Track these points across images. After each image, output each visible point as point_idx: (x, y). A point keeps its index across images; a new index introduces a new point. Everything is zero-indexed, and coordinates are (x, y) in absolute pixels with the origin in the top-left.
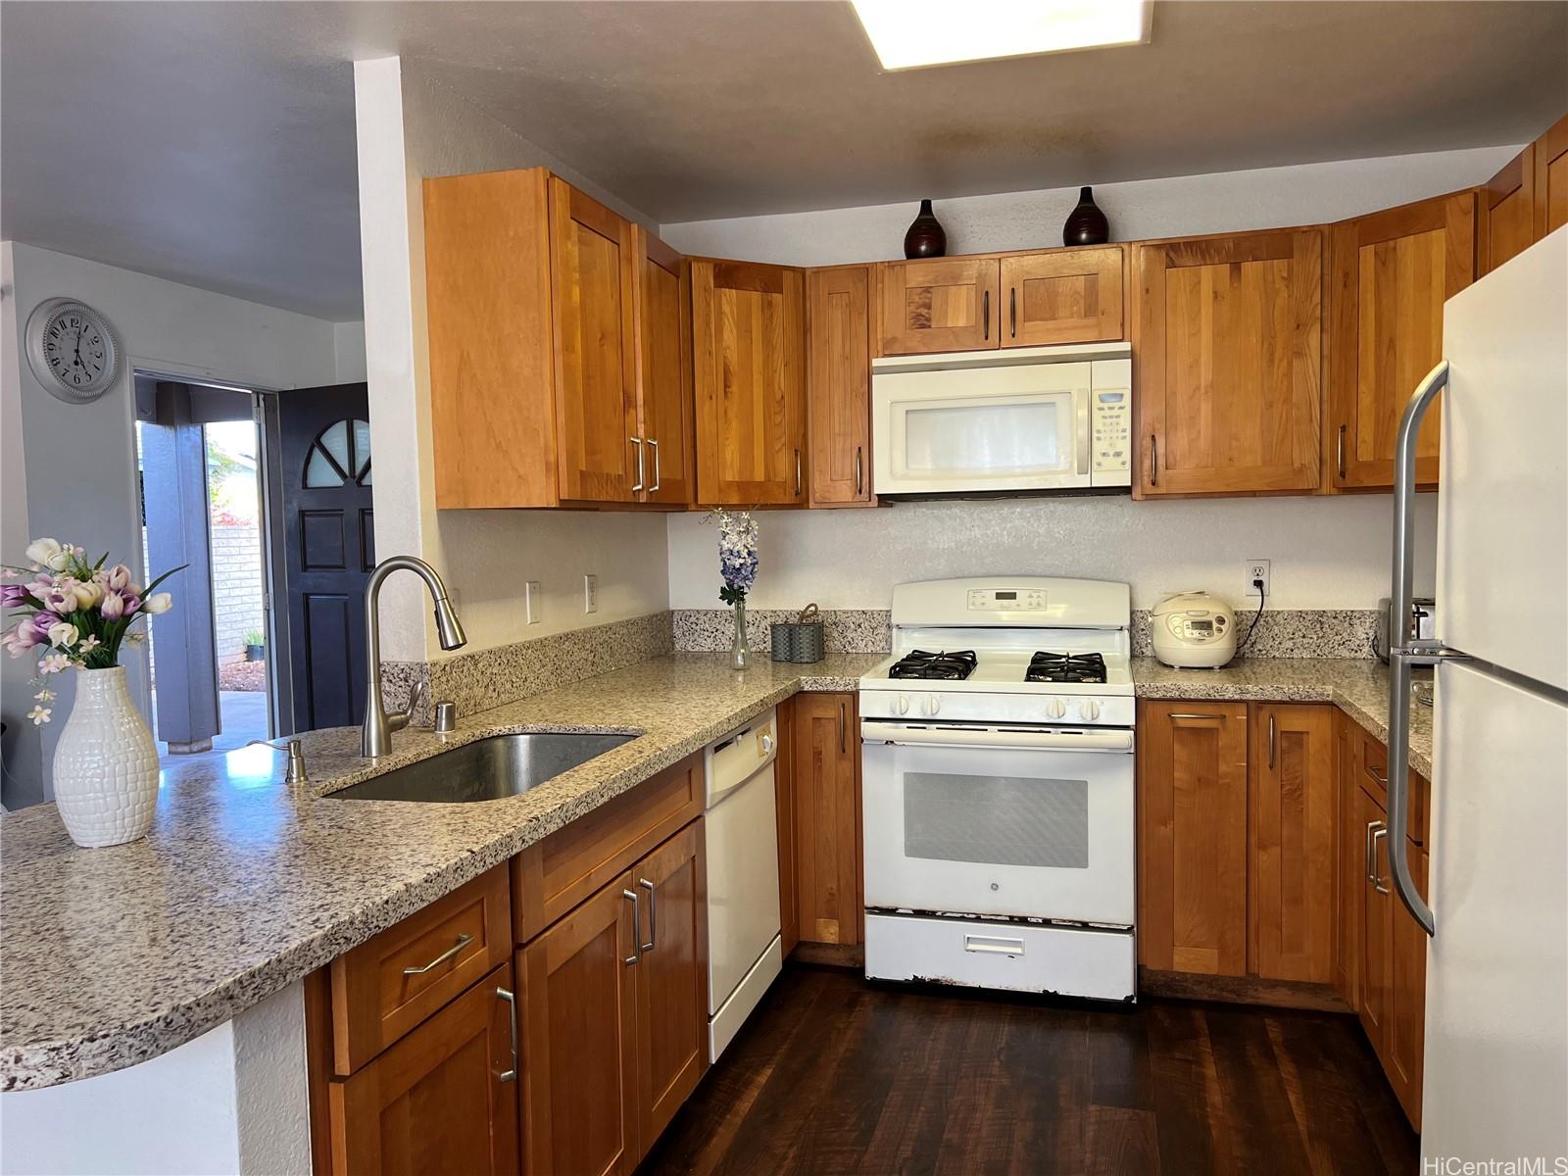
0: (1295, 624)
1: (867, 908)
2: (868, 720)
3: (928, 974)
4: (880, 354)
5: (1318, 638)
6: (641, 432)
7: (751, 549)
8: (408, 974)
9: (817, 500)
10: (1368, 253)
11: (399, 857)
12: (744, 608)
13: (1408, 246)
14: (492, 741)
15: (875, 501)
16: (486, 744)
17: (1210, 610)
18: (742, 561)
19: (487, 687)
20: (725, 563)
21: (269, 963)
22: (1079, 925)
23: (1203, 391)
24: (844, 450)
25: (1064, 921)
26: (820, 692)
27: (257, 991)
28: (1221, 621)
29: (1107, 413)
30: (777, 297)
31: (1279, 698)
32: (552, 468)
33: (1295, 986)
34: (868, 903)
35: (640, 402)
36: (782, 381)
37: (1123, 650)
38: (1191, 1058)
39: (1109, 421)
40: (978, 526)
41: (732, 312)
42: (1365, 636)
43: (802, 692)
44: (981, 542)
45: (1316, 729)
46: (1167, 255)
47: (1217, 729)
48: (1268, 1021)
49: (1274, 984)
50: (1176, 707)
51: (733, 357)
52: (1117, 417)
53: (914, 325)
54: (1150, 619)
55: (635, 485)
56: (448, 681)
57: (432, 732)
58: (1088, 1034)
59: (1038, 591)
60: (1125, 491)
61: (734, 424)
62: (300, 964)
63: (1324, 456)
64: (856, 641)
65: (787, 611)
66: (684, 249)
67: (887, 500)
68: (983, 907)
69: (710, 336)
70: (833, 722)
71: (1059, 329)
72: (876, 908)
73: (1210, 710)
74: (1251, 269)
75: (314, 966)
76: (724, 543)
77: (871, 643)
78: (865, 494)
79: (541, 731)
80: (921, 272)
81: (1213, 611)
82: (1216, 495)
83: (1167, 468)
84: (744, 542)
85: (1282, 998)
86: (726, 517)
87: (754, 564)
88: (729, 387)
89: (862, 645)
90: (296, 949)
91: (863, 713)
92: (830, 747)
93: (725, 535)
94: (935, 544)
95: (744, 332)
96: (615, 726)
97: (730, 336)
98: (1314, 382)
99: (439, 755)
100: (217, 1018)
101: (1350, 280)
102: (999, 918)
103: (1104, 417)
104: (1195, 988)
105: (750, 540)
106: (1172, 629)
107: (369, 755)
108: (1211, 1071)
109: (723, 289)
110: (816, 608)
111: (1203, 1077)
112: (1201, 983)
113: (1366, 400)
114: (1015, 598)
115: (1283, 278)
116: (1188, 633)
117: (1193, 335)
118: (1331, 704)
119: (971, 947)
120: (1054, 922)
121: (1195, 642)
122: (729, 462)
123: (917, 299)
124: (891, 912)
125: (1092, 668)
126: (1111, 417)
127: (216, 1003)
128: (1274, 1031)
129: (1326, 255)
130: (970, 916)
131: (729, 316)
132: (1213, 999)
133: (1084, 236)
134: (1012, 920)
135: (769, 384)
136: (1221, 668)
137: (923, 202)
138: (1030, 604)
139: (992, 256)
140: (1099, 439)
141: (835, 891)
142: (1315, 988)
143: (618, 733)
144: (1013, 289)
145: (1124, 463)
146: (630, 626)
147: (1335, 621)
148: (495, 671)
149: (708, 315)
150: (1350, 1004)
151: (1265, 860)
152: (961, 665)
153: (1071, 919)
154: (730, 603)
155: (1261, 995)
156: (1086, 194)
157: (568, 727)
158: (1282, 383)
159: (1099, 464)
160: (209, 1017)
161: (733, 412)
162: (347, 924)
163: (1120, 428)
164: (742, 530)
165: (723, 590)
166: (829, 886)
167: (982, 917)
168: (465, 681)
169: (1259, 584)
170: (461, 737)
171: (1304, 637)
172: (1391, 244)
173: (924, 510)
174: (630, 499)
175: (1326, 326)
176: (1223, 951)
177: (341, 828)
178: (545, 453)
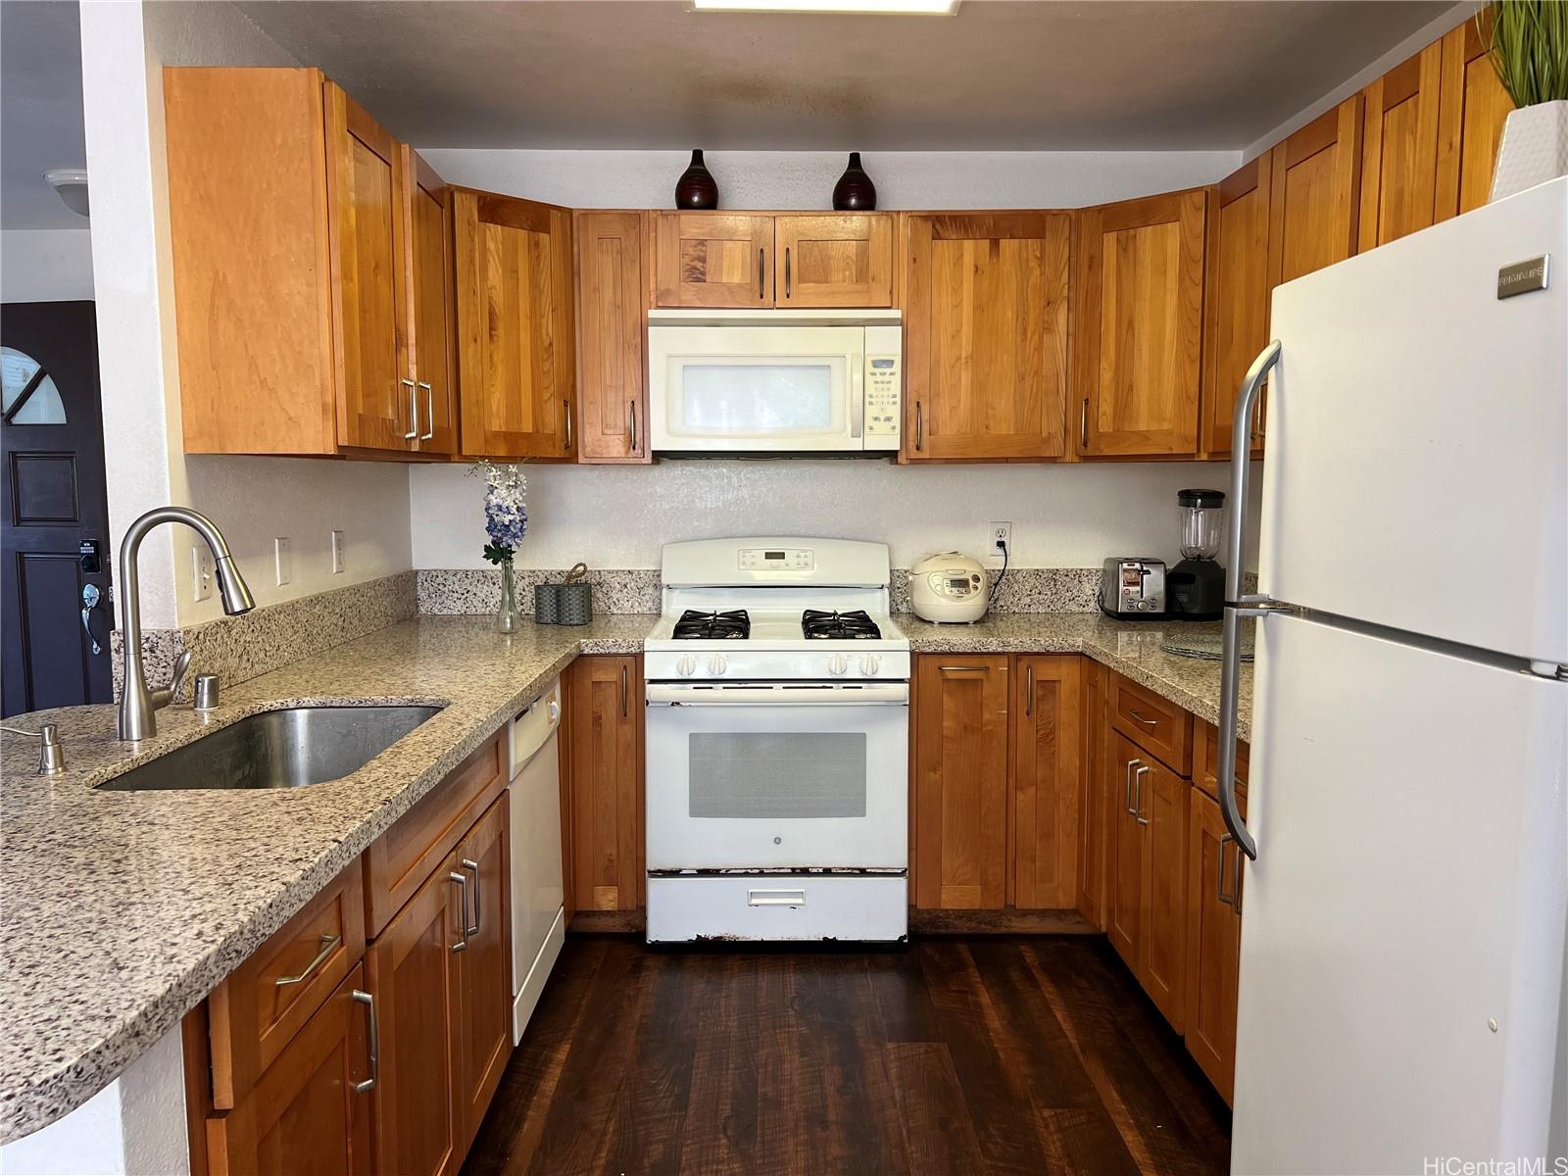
0: (1032, 581)
1: (649, 872)
2: (652, 681)
3: (711, 931)
4: (654, 305)
5: (1052, 594)
6: (413, 374)
7: (520, 505)
8: (280, 985)
9: (587, 455)
10: (1110, 240)
11: (254, 853)
12: (512, 567)
13: (1146, 235)
14: (262, 717)
15: (648, 459)
16: (256, 721)
17: (967, 569)
18: (511, 517)
19: (240, 657)
20: (492, 520)
21: (170, 989)
22: (858, 872)
23: (963, 361)
24: (616, 404)
25: (844, 869)
26: (601, 655)
27: (160, 1023)
28: (976, 579)
29: (879, 378)
30: (544, 237)
31: (1037, 650)
32: (330, 411)
33: (1042, 914)
34: (651, 865)
35: (412, 340)
36: (550, 328)
37: (883, 606)
38: (965, 989)
39: (880, 386)
40: (745, 486)
41: (497, 250)
42: (1091, 592)
43: (581, 656)
44: (748, 502)
45: (1067, 676)
46: (933, 226)
47: (982, 680)
48: (1022, 948)
49: (1025, 913)
50: (946, 660)
51: (499, 297)
52: (889, 382)
53: (688, 277)
54: (910, 578)
55: (407, 433)
56: (202, 650)
57: (192, 709)
58: (869, 975)
59: (806, 551)
60: (891, 456)
61: (500, 370)
62: (197, 986)
63: (1068, 426)
64: (621, 602)
65: (547, 571)
66: (450, 179)
67: (659, 456)
68: (767, 861)
69: (475, 272)
70: (614, 686)
71: (833, 293)
72: (659, 871)
73: (975, 662)
74: (1008, 246)
75: (210, 987)
76: (491, 497)
77: (637, 604)
78: (638, 451)
79: (320, 705)
80: (695, 223)
81: (968, 571)
82: (973, 461)
83: (930, 434)
84: (513, 497)
85: (1031, 926)
86: (494, 470)
87: (522, 521)
88: (495, 330)
89: (627, 605)
90: (194, 970)
91: (648, 675)
92: (610, 711)
93: (492, 491)
94: (704, 503)
95: (511, 272)
96: (409, 697)
97: (495, 275)
98: (1061, 357)
99: (211, 734)
100: (125, 1060)
101: (1095, 263)
102: (782, 871)
103: (876, 382)
104: (956, 922)
105: (518, 496)
106: (933, 586)
107: (129, 738)
108: (985, 998)
109: (488, 224)
110: (585, 568)
111: (978, 1005)
112: (962, 917)
113: (1107, 376)
114: (784, 558)
115: (1036, 257)
116: (947, 590)
117: (957, 306)
118: (1082, 654)
119: (754, 901)
120: (834, 871)
121: (955, 599)
122: (495, 410)
123: (691, 251)
124: (675, 873)
125: (862, 626)
126: (883, 383)
127: (123, 1042)
128: (1030, 956)
129: (1073, 238)
130: (754, 871)
131: (494, 253)
132: (972, 931)
133: (853, 201)
134: (795, 872)
135: (536, 329)
136: (975, 622)
137: (694, 152)
138: (798, 564)
139: (767, 214)
140: (871, 403)
141: (614, 857)
142: (1060, 914)
143: (413, 704)
144: (788, 249)
145: (894, 428)
146: (377, 588)
147: (1067, 579)
148: (248, 639)
149: (472, 251)
150: (1098, 925)
151: (1024, 799)
152: (737, 625)
153: (849, 866)
154: (495, 563)
155: (1014, 924)
156: (855, 160)
157: (353, 699)
158: (1033, 355)
159: (871, 428)
160: (119, 1059)
161: (498, 357)
162: (238, 935)
163: (891, 393)
164: (511, 483)
165: (487, 548)
166: (609, 852)
167: (765, 871)
168: (219, 650)
169: (1001, 544)
170: (230, 714)
171: (1040, 593)
172: (1132, 232)
173: (691, 468)
174: (403, 448)
175: (1071, 305)
176: (985, 885)
177: (153, 824)
178: (322, 393)
